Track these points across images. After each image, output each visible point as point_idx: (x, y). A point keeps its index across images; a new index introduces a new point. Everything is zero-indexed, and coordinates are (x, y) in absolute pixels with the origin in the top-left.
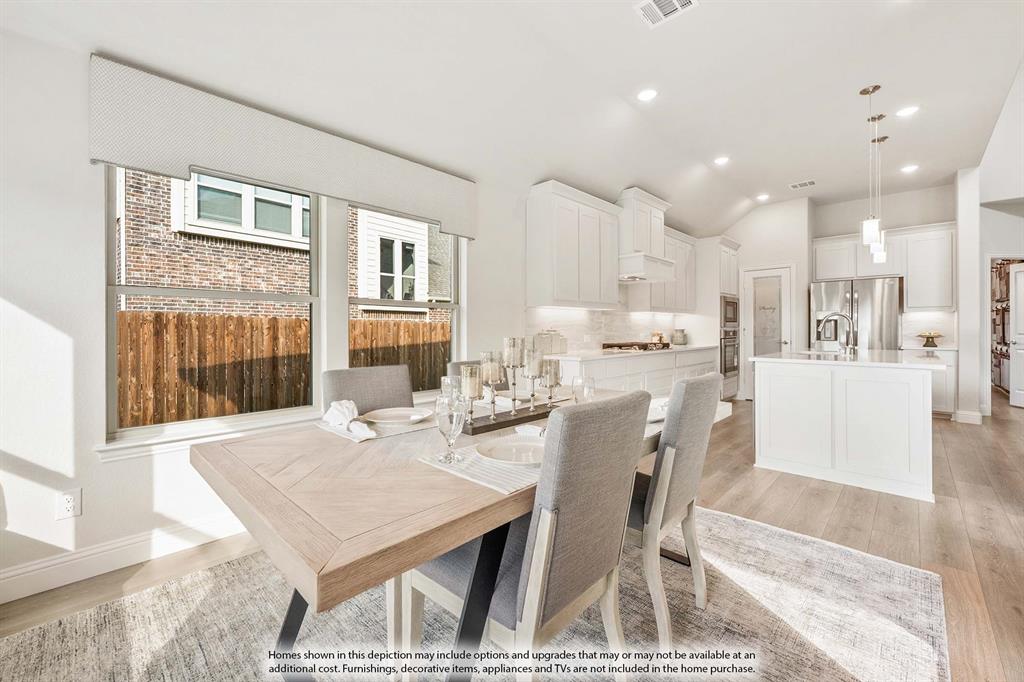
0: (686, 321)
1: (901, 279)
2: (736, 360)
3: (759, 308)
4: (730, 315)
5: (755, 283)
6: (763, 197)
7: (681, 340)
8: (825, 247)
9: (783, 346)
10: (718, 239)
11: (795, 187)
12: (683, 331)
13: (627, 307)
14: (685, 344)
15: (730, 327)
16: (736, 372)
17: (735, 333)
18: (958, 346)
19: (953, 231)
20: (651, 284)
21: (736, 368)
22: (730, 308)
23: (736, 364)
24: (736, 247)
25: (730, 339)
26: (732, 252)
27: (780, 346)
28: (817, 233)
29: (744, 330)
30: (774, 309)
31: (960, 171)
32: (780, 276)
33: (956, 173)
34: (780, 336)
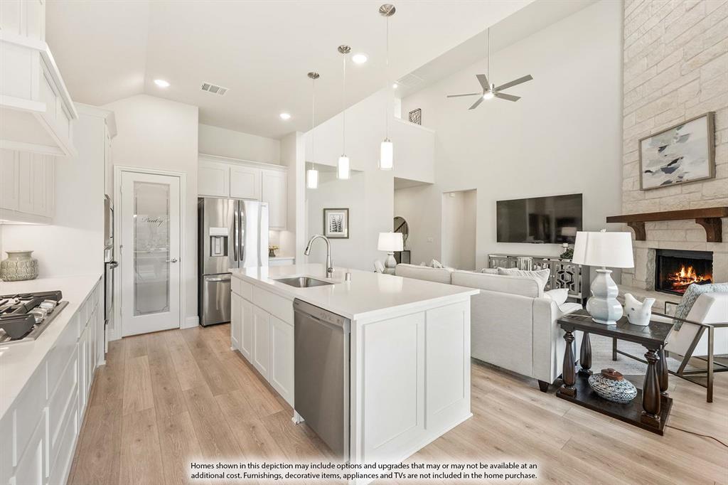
5: (136, 189)
9: (171, 263)
11: (205, 87)
14: (33, 278)
18: (295, 256)
19: (286, 173)
27: (168, 265)
29: (121, 247)
30: (161, 222)
31: (298, 133)
32: (169, 185)
33: (295, 132)
34: (168, 253)
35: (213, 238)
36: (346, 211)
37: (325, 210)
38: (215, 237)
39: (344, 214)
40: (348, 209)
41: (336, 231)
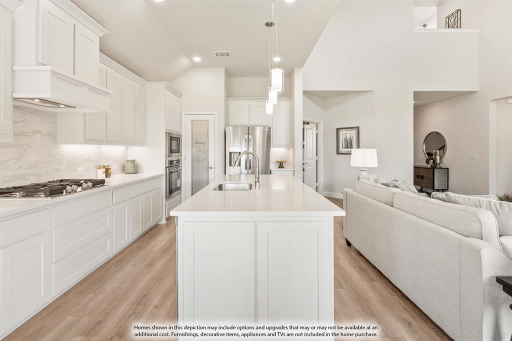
0: (136, 153)
1: (269, 128)
2: (179, 182)
3: (195, 143)
4: (174, 147)
5: (192, 124)
6: (197, 59)
7: (131, 170)
8: (233, 103)
9: (210, 169)
10: (163, 84)
11: (217, 54)
12: (134, 161)
13: (55, 138)
14: (136, 173)
15: (174, 157)
16: (179, 191)
17: (178, 161)
18: (294, 168)
19: (291, 103)
20: (85, 114)
21: (179, 189)
22: (174, 142)
23: (178, 185)
24: (179, 95)
25: (173, 167)
26: (176, 98)
27: (208, 170)
28: (229, 94)
29: (185, 158)
30: (204, 143)
31: (296, 69)
32: (208, 121)
33: (294, 69)
34: (208, 163)
35: (232, 154)
36: (357, 129)
37: (338, 129)
38: (234, 153)
39: (354, 132)
40: (358, 128)
41: (347, 147)
